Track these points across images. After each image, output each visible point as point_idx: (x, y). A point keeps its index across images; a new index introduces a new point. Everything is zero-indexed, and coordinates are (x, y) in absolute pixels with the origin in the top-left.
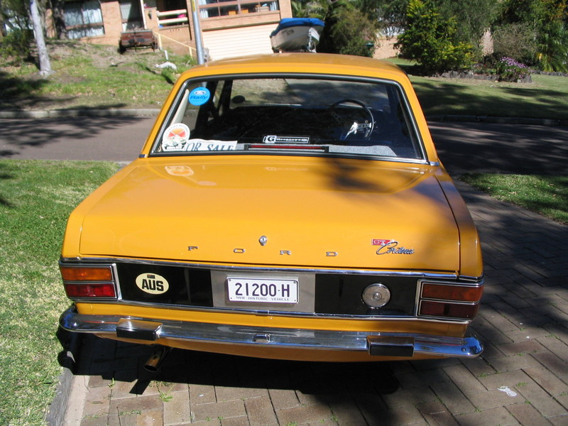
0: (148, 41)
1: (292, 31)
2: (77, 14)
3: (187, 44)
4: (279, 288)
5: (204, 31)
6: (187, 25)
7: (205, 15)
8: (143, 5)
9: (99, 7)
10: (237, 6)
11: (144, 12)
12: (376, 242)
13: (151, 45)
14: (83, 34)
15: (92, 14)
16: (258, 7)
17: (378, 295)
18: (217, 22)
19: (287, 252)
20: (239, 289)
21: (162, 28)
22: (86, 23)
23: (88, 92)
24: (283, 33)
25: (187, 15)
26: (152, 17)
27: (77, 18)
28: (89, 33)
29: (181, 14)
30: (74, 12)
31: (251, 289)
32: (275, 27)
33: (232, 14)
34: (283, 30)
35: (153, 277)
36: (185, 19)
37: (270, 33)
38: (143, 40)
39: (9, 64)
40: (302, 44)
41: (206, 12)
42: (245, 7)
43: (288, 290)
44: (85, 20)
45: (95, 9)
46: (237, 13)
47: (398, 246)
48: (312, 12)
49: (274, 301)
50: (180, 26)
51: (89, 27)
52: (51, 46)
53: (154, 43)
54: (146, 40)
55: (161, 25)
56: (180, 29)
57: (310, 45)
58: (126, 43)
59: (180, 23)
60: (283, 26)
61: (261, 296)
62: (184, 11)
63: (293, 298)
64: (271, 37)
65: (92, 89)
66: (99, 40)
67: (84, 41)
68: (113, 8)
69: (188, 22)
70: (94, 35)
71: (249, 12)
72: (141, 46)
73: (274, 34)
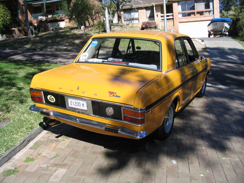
0: (153, 26)
1: (217, 24)
2: (129, 14)
3: (172, 28)
4: (81, 104)
5: (180, 23)
6: (173, 20)
7: (181, 16)
8: (155, 11)
9: (138, 11)
10: (195, 12)
11: (155, 14)
12: (110, 92)
13: (154, 27)
14: (131, 22)
15: (135, 14)
16: (205, 13)
17: (110, 111)
18: (186, 19)
19: (84, 93)
20: (71, 103)
21: (162, 20)
22: (132, 18)
23: (122, 45)
24: (213, 24)
25: (173, 16)
26: (158, 16)
27: (129, 16)
28: (133, 22)
29: (171, 15)
30: (128, 13)
31: (74, 103)
32: (209, 22)
33: (192, 16)
34: (213, 23)
35: (51, 97)
36: (172, 17)
37: (208, 25)
38: (151, 25)
39: (96, 32)
40: (220, 30)
41: (181, 15)
42: (198, 13)
43: (84, 105)
44: (132, 17)
45: (136, 12)
46: (195, 15)
47: (116, 94)
48: (230, 15)
49: (80, 108)
50: (170, 20)
51: (133, 19)
52: (114, 26)
53: (156, 27)
54: (152, 25)
55: (162, 19)
56: (170, 22)
57: (224, 30)
58: (144, 26)
59: (170, 19)
60: (213, 21)
61: (77, 106)
62: (172, 14)
63: (85, 108)
64: (208, 26)
65: (124, 44)
66: (136, 25)
67: (130, 25)
68: (143, 12)
69: (173, 19)
70: (135, 23)
71: (200, 15)
72: (149, 28)
73: (209, 25)
